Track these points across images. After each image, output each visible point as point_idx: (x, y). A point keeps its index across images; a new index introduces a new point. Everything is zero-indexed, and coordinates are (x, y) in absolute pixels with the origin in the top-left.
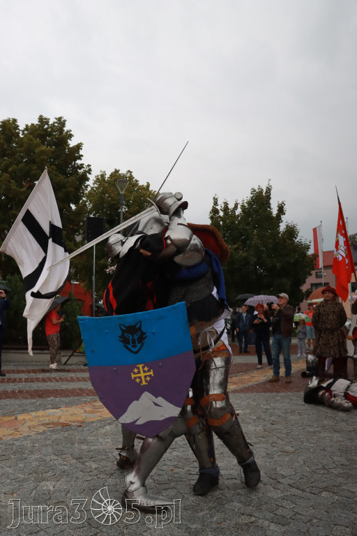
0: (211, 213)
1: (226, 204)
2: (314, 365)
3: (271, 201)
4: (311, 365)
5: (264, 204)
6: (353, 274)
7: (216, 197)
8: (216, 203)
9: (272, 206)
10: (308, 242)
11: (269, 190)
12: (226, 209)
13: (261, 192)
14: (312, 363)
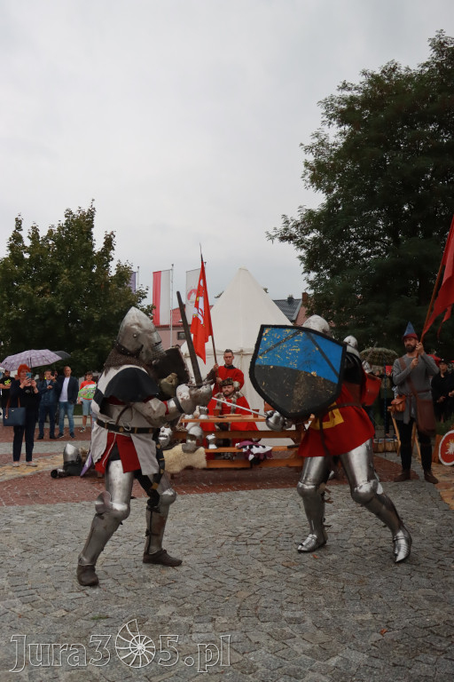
0: (10, 240)
1: (35, 230)
2: (75, 459)
3: (93, 230)
4: (70, 460)
5: (82, 233)
6: (210, 337)
7: (20, 218)
8: (19, 227)
9: (94, 237)
10: (144, 289)
11: (91, 214)
12: (34, 236)
13: (82, 217)
14: (72, 456)
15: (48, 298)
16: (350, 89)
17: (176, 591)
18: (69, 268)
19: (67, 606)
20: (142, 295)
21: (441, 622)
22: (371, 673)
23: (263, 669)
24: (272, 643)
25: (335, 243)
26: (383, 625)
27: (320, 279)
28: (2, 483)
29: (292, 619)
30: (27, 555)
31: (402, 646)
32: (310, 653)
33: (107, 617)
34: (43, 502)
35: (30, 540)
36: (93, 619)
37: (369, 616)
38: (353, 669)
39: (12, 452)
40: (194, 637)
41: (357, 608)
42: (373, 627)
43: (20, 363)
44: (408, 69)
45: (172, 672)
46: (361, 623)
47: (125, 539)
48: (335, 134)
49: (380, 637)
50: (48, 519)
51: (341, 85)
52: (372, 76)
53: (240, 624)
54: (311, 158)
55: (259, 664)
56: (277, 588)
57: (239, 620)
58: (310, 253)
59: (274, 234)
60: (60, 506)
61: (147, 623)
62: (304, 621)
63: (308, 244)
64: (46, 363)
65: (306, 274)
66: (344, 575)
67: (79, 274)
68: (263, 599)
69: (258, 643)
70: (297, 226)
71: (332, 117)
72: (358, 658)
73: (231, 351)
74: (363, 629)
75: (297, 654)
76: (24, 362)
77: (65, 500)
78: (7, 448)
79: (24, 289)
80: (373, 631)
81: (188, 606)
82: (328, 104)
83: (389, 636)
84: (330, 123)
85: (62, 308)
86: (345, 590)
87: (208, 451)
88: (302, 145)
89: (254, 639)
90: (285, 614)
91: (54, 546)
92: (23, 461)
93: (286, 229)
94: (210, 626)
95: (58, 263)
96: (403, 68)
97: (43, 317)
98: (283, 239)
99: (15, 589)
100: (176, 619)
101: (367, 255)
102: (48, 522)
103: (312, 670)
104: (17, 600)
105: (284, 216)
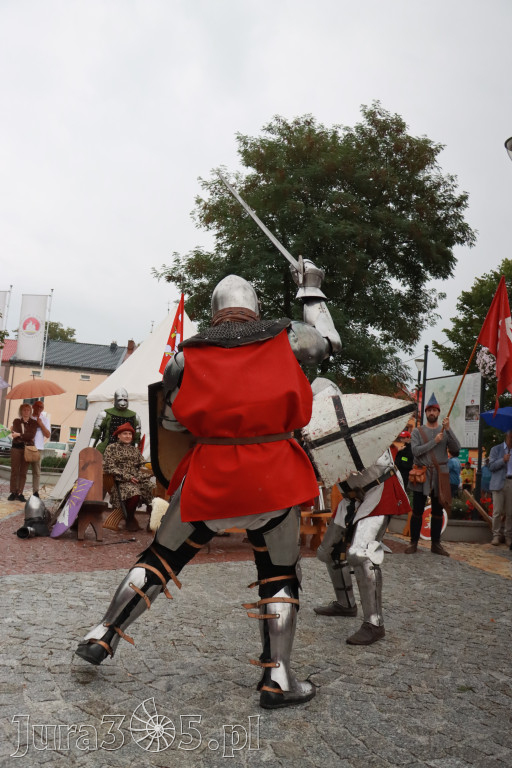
14: (38, 511)
51: (266, 126)
59: (161, 272)
93: (174, 268)
98: (170, 279)
105: (176, 253)
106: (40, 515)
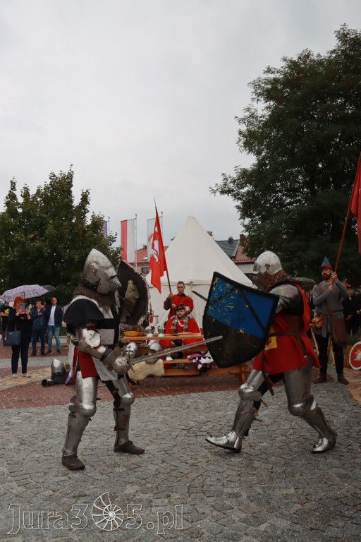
0: (7, 198)
1: (26, 190)
3: (72, 189)
5: (64, 191)
6: (165, 272)
7: (14, 181)
8: (13, 188)
9: (73, 194)
10: (114, 235)
11: (70, 176)
12: (26, 195)
13: (64, 178)
14: (58, 369)
15: (38, 244)
16: (273, 73)
17: (139, 473)
18: (54, 219)
19: (54, 487)
20: (112, 240)
21: (349, 494)
22: (293, 536)
23: (208, 534)
24: (215, 513)
25: (264, 195)
26: (303, 498)
27: (253, 224)
28: (3, 391)
29: (231, 494)
30: (22, 447)
31: (318, 514)
32: (245, 521)
33: (85, 495)
34: (36, 405)
35: (25, 436)
36: (74, 497)
37: (292, 491)
38: (279, 533)
39: (11, 366)
40: (153, 510)
41: (283, 485)
42: (295, 499)
43: (16, 296)
44: (319, 55)
45: (136, 538)
46: (286, 497)
47: (100, 434)
48: (262, 109)
49: (300, 507)
50: (39, 419)
51: (266, 69)
52: (291, 61)
53: (190, 499)
54: (244, 128)
55: (204, 531)
56: (220, 470)
57: (190, 496)
58: (244, 203)
59: (215, 189)
60: (49, 408)
61: (117, 499)
62: (240, 496)
63: (243, 196)
64: (36, 295)
65: (242, 220)
66: (273, 459)
67: (61, 224)
68: (209, 479)
69: (204, 513)
70: (234, 182)
71: (259, 95)
72: (283, 524)
73: (182, 283)
74: (287, 501)
75: (234, 522)
76: (19, 295)
77: (53, 404)
78: (7, 363)
79: (18, 236)
80: (295, 503)
81: (148, 485)
82: (256, 85)
83: (307, 506)
84: (258, 100)
85: (49, 251)
86: (273, 470)
87: (165, 362)
88: (236, 117)
89: (201, 510)
90: (225, 490)
91: (44, 440)
92: (19, 373)
93: (225, 185)
94: (166, 501)
95: (45, 216)
96: (315, 55)
97: (34, 259)
98: (223, 192)
99: (13, 474)
100: (140, 496)
101: (290, 203)
102: (39, 421)
103: (246, 535)
104: (14, 483)
105: (223, 174)
106: (60, 371)
